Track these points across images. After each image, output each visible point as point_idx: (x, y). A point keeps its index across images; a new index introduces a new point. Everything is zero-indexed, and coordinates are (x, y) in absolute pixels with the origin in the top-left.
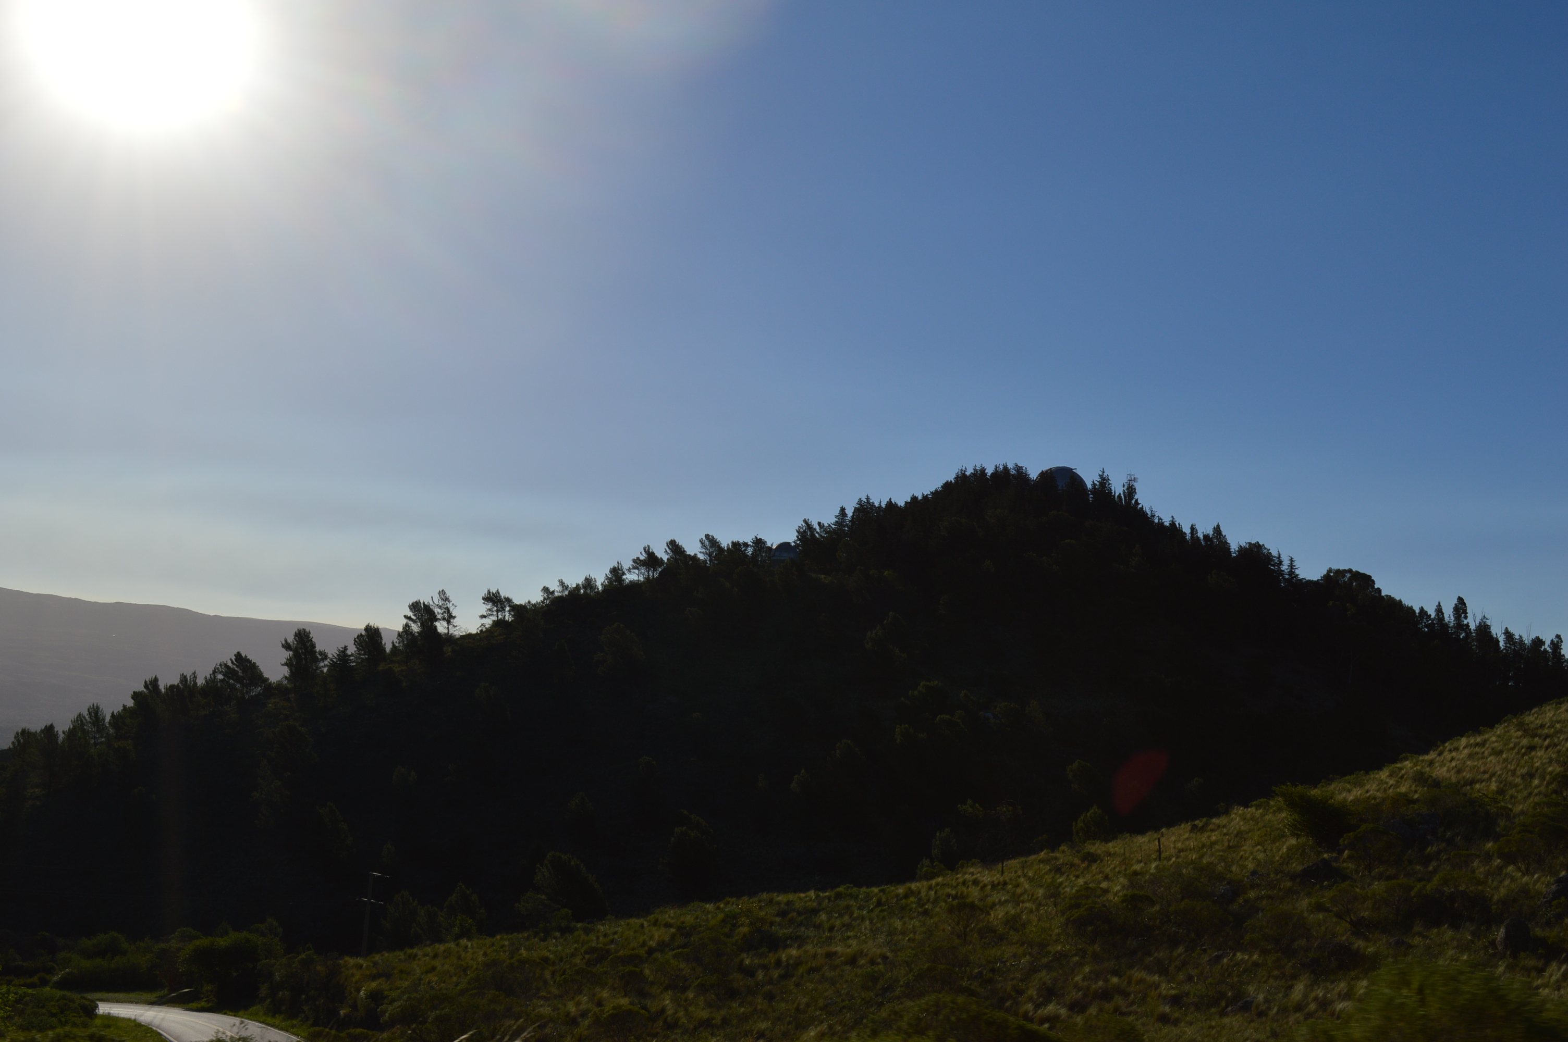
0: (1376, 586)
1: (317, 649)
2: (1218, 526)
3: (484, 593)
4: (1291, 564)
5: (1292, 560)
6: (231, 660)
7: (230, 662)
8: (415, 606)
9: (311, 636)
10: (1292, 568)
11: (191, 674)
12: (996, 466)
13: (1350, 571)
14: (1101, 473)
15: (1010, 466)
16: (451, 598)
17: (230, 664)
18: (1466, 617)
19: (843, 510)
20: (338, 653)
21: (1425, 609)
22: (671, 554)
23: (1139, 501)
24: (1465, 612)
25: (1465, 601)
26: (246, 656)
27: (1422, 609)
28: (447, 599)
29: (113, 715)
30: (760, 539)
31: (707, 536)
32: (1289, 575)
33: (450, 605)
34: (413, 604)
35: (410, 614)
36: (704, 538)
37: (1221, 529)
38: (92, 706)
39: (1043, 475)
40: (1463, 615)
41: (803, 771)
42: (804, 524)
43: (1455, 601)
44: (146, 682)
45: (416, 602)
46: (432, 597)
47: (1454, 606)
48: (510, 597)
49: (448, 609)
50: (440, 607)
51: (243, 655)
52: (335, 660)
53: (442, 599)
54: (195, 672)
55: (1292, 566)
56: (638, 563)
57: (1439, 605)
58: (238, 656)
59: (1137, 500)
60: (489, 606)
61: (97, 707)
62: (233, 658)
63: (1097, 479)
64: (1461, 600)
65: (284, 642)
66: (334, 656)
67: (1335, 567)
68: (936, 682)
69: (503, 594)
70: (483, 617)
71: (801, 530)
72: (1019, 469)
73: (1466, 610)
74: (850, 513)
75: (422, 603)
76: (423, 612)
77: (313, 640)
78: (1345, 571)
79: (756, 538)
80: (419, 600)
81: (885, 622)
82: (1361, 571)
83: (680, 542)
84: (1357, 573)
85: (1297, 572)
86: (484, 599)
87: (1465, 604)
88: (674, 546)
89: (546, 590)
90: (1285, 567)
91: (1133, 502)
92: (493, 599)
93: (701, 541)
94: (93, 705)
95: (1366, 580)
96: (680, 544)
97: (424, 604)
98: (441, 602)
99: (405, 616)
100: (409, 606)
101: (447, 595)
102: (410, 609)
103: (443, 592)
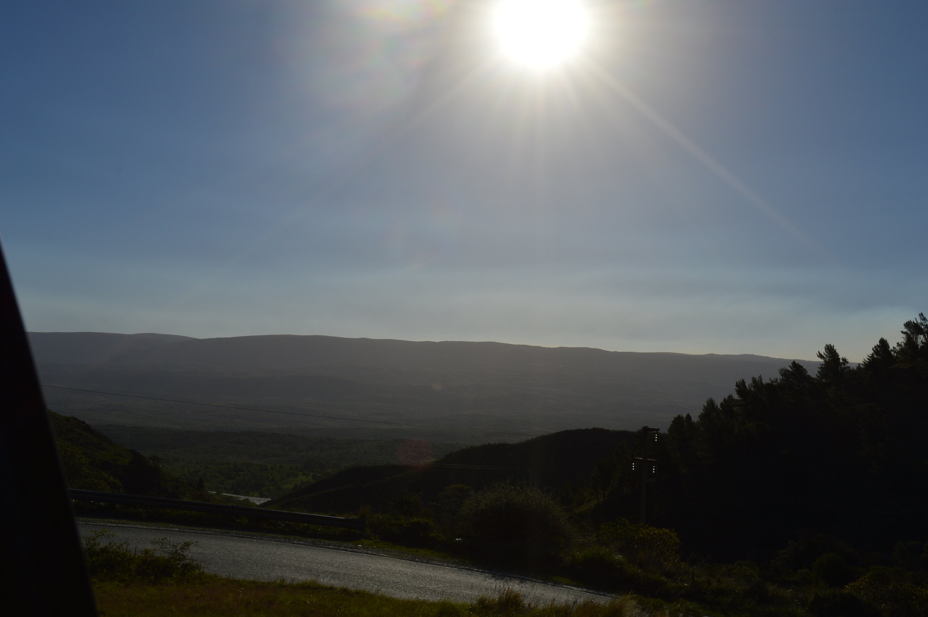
1: (840, 357)
6: (790, 366)
7: (790, 368)
8: (908, 325)
9: (835, 348)
11: (758, 377)
20: (868, 357)
26: (798, 364)
29: (721, 405)
34: (907, 323)
35: (905, 330)
38: (709, 400)
44: (737, 383)
46: (916, 319)
50: (922, 324)
52: (866, 362)
53: (923, 320)
54: (761, 376)
58: (794, 364)
61: (712, 400)
65: (818, 354)
66: (865, 360)
75: (912, 322)
76: (914, 328)
77: (836, 351)
80: (911, 321)
94: (710, 399)
98: (922, 322)
99: (902, 332)
100: (904, 325)
101: (924, 316)
102: (905, 326)
103: (921, 315)
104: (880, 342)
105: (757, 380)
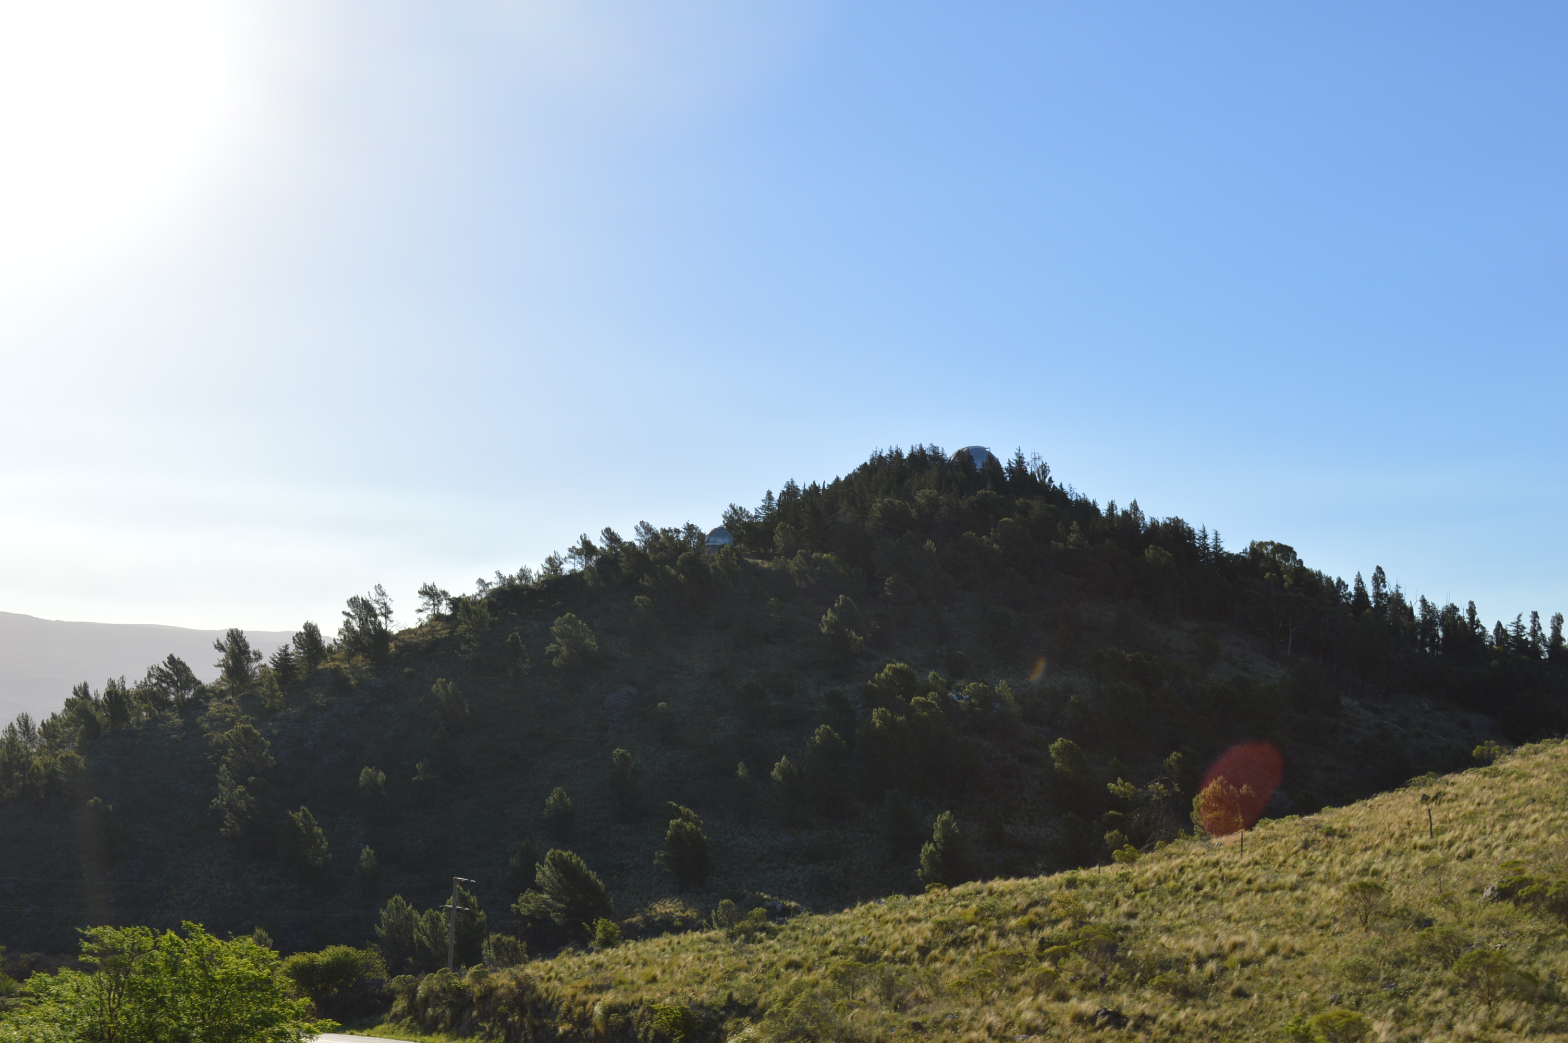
0: (1298, 558)
1: (251, 649)
2: (1135, 501)
3: (420, 587)
4: (1216, 537)
5: (1216, 534)
6: (164, 662)
8: (353, 602)
9: (244, 634)
10: (1217, 542)
11: (119, 678)
12: (912, 447)
13: (1272, 543)
14: (1017, 452)
15: (926, 446)
16: (387, 593)
17: (162, 667)
18: (1385, 586)
19: (769, 493)
21: (1343, 579)
22: (607, 542)
23: (1053, 479)
24: (1383, 581)
25: (1383, 570)
26: (179, 659)
27: (1339, 580)
28: (383, 594)
29: (43, 724)
30: (692, 525)
31: (642, 523)
32: (1214, 548)
33: (387, 600)
34: (351, 600)
35: (349, 610)
36: (639, 526)
37: (1138, 505)
39: (960, 454)
40: (1382, 584)
41: (784, 758)
42: (730, 509)
43: (1374, 571)
44: (75, 689)
45: (354, 598)
46: (369, 592)
47: (1373, 575)
48: (446, 590)
49: (385, 604)
50: (377, 602)
51: (176, 657)
52: (276, 660)
53: (379, 595)
55: (1216, 539)
56: (574, 552)
57: (1359, 574)
58: (172, 660)
59: (1050, 479)
60: (426, 599)
61: (26, 715)
62: (166, 661)
63: (1013, 458)
64: (1379, 569)
65: (216, 643)
66: (275, 655)
67: (1258, 540)
68: (902, 664)
69: (439, 587)
70: (420, 611)
71: (728, 515)
72: (935, 449)
73: (1384, 579)
74: (776, 496)
75: (360, 598)
76: (362, 608)
77: (247, 640)
78: (1267, 543)
79: (688, 524)
80: (357, 596)
81: (836, 605)
82: (1283, 543)
83: (615, 529)
84: (1280, 545)
85: (1222, 545)
86: (420, 593)
87: (1383, 573)
88: (610, 535)
89: (481, 582)
90: (1210, 541)
91: (1047, 480)
92: (430, 593)
93: (637, 529)
94: (23, 714)
95: (1287, 551)
96: (615, 532)
97: (362, 599)
98: (378, 597)
99: (344, 613)
100: (348, 602)
101: (383, 590)
102: (349, 604)
103: (380, 586)
104: (305, 627)
105: (116, 683)
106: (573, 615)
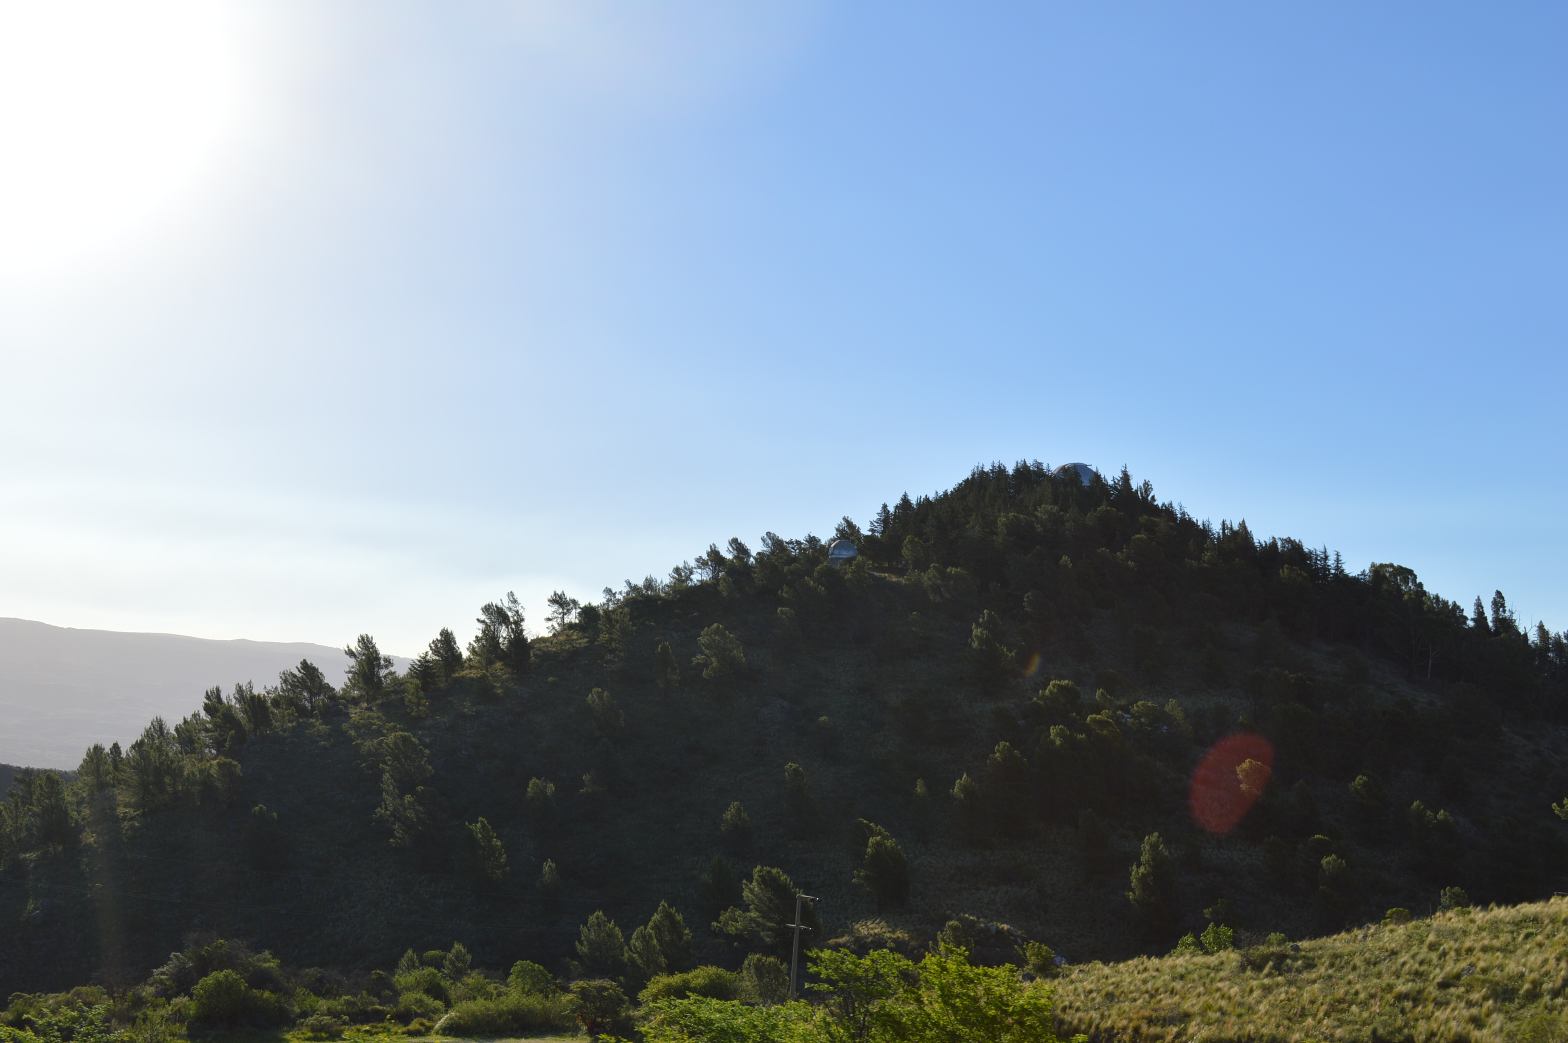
0: (1418, 581)
2: (1243, 521)
3: (550, 594)
4: (1338, 559)
5: (1338, 555)
6: (297, 668)
7: (297, 670)
8: (487, 609)
9: (374, 641)
10: (1338, 563)
11: (247, 684)
12: (1017, 463)
13: (1391, 565)
14: (1123, 469)
15: (1030, 462)
16: (519, 600)
17: (296, 672)
18: (1504, 611)
19: (885, 507)
20: (419, 658)
21: (1458, 603)
22: (735, 552)
23: (1156, 497)
24: (1503, 606)
25: (1503, 595)
26: (312, 664)
27: (1455, 604)
28: (515, 601)
29: (177, 730)
30: (814, 537)
31: (768, 534)
32: (1336, 570)
33: (519, 608)
34: (486, 606)
35: (483, 617)
36: (766, 537)
37: (1247, 525)
38: (155, 719)
39: (1063, 470)
40: (1501, 609)
41: (965, 776)
42: (843, 522)
43: (1494, 595)
44: (207, 692)
45: (489, 605)
46: (501, 600)
47: (1492, 599)
48: (576, 599)
49: (517, 612)
50: (510, 609)
51: (309, 663)
52: (416, 666)
53: (512, 602)
54: (251, 682)
55: (1338, 560)
56: (702, 563)
57: (1479, 599)
58: (305, 665)
59: (1153, 497)
60: (556, 607)
61: (160, 719)
62: (299, 666)
63: (1118, 475)
64: (1499, 594)
65: (347, 649)
66: (414, 662)
67: (1378, 562)
68: (1066, 682)
69: (569, 596)
70: (549, 620)
71: (841, 528)
72: (1039, 465)
73: (1504, 604)
74: (891, 509)
75: (494, 605)
76: (496, 614)
77: (376, 645)
78: (1386, 566)
79: (809, 536)
80: (492, 603)
81: (981, 620)
82: (1404, 566)
83: (742, 540)
84: (1400, 568)
85: (1344, 567)
86: (549, 601)
87: (1503, 598)
88: (737, 545)
89: (608, 591)
90: (1331, 562)
91: (1149, 498)
92: (559, 601)
93: (763, 540)
94: (157, 718)
95: (1406, 574)
96: (743, 543)
97: (496, 606)
98: (511, 605)
99: (478, 620)
100: (482, 609)
101: (515, 597)
102: (483, 611)
103: (511, 594)
104: (441, 634)
105: (244, 688)
106: (721, 626)
